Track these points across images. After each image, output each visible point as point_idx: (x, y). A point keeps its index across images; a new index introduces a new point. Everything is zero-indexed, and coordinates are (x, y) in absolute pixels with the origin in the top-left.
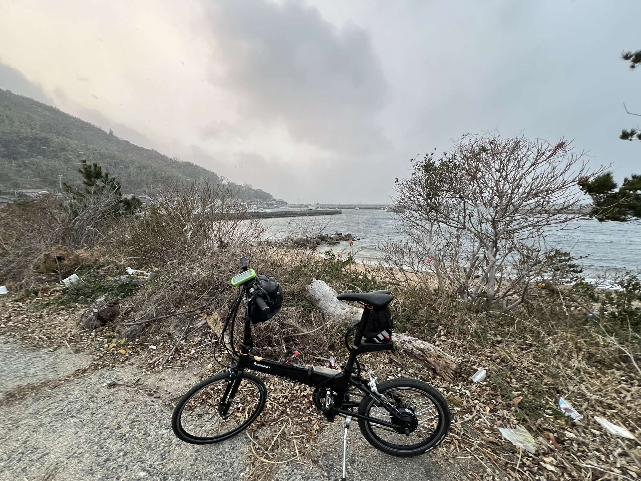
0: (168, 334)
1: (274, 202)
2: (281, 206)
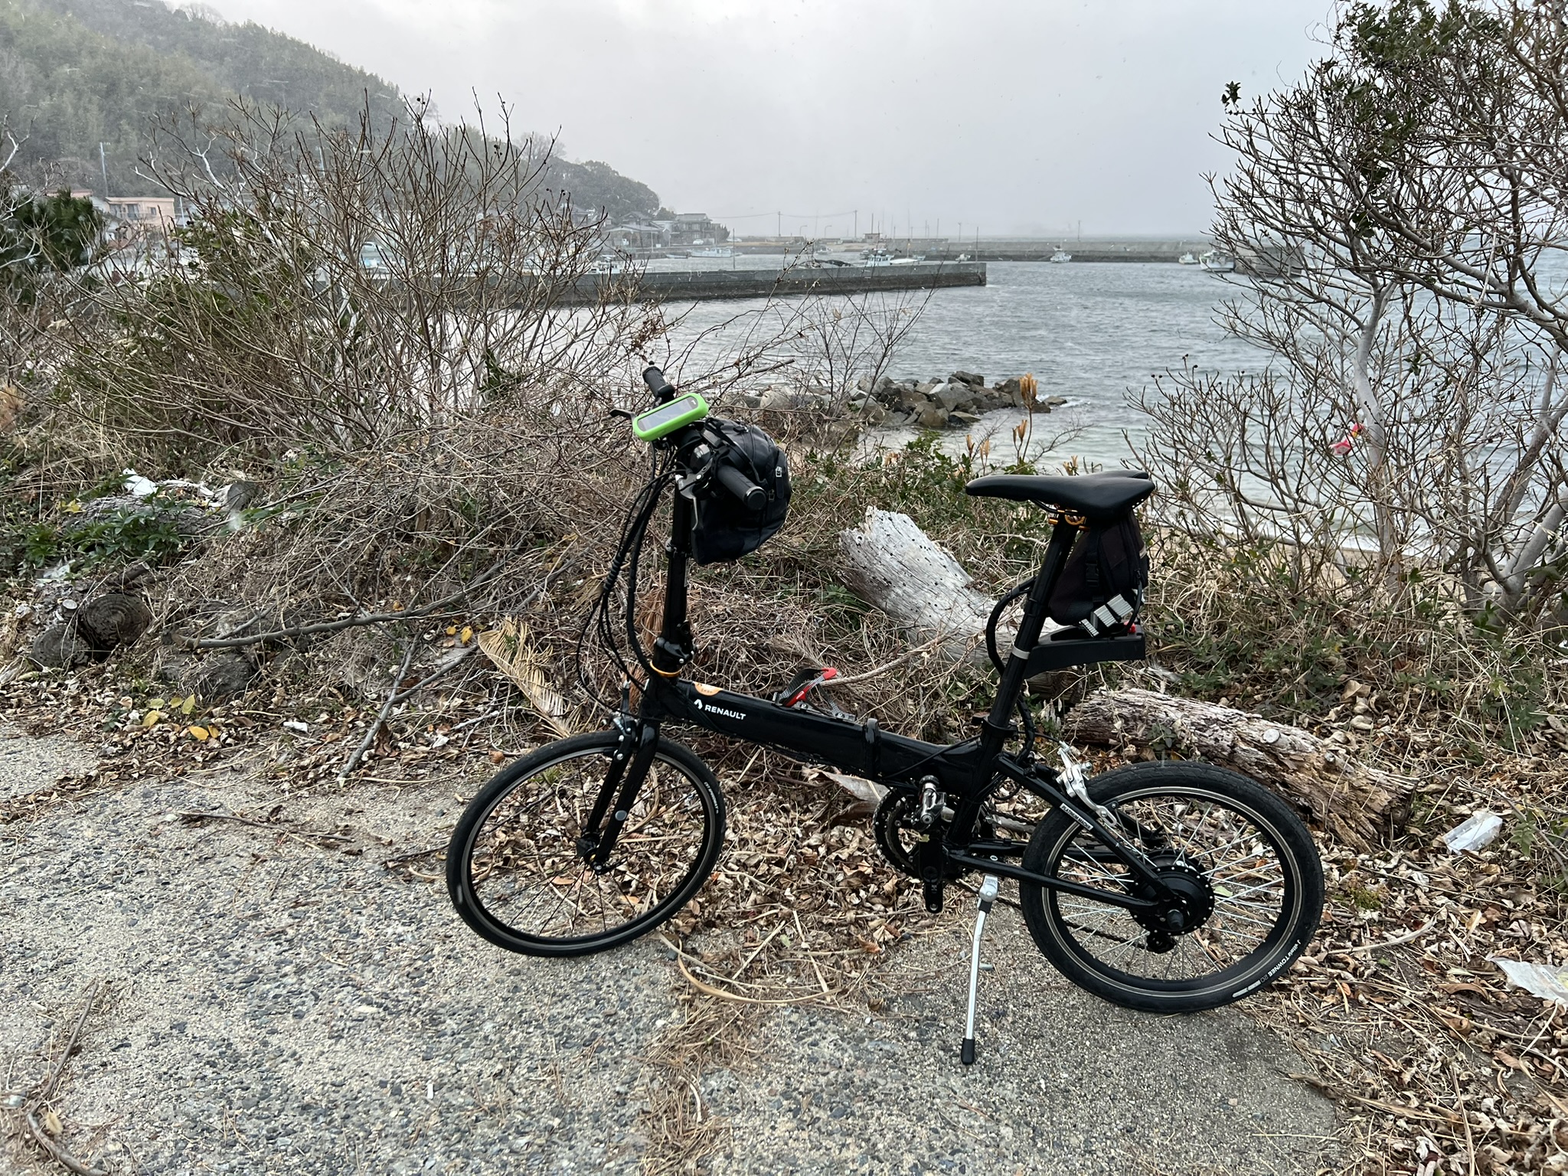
0: (339, 689)
1: (666, 226)
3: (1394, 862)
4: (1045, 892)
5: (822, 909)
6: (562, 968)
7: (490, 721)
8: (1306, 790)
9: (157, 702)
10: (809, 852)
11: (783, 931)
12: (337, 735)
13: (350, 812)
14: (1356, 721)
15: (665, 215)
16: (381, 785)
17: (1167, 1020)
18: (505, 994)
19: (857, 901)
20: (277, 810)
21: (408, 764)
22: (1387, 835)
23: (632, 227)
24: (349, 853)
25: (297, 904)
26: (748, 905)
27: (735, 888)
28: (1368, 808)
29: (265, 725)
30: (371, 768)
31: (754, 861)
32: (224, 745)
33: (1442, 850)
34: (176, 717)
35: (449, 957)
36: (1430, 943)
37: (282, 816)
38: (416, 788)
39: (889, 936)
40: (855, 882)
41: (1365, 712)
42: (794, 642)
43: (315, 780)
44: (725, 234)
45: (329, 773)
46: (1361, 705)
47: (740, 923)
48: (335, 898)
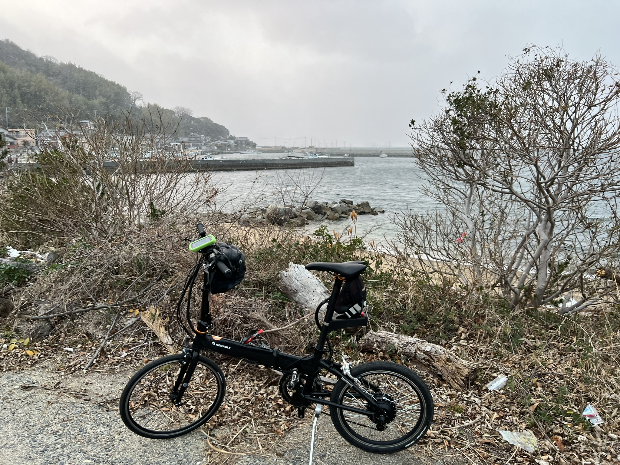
0: (86, 334)
1: (232, 142)
2: (245, 149)
3: (469, 395)
4: (338, 410)
5: (263, 418)
6: (163, 443)
7: (144, 346)
8: (440, 368)
9: (14, 341)
10: (260, 396)
11: (248, 427)
12: (85, 353)
13: (87, 384)
14: (462, 342)
15: (232, 138)
16: (100, 372)
17: (383, 456)
18: (141, 454)
19: (276, 415)
20: (59, 383)
21: (111, 364)
22: (468, 385)
23: (219, 142)
24: (85, 400)
25: (64, 421)
26: (235, 417)
27: (231, 410)
28: (461, 375)
29: (56, 349)
30: (97, 366)
31: (239, 400)
32: (40, 357)
33: (487, 390)
34: (21, 347)
35: (121, 440)
36: (478, 425)
37: (60, 386)
38: (114, 373)
39: (286, 428)
40: (276, 407)
41: (465, 339)
42: (258, 315)
43: (74, 371)
44: (254, 145)
45: (80, 368)
46: (463, 336)
47: (232, 424)
48: (79, 418)
